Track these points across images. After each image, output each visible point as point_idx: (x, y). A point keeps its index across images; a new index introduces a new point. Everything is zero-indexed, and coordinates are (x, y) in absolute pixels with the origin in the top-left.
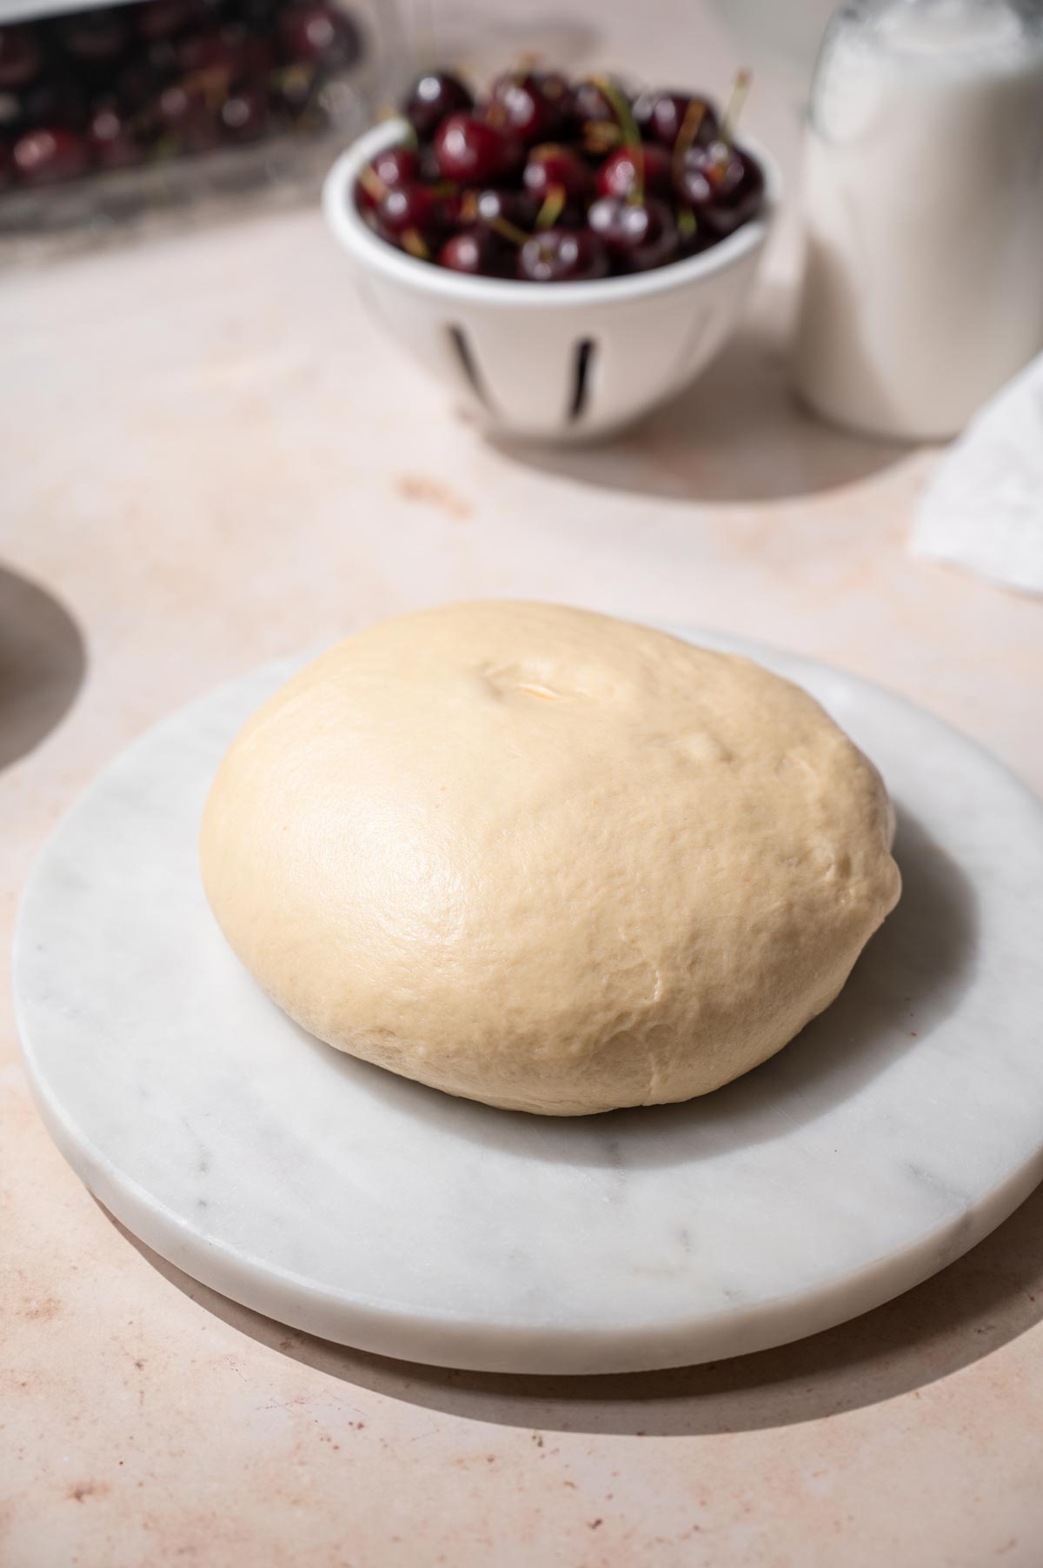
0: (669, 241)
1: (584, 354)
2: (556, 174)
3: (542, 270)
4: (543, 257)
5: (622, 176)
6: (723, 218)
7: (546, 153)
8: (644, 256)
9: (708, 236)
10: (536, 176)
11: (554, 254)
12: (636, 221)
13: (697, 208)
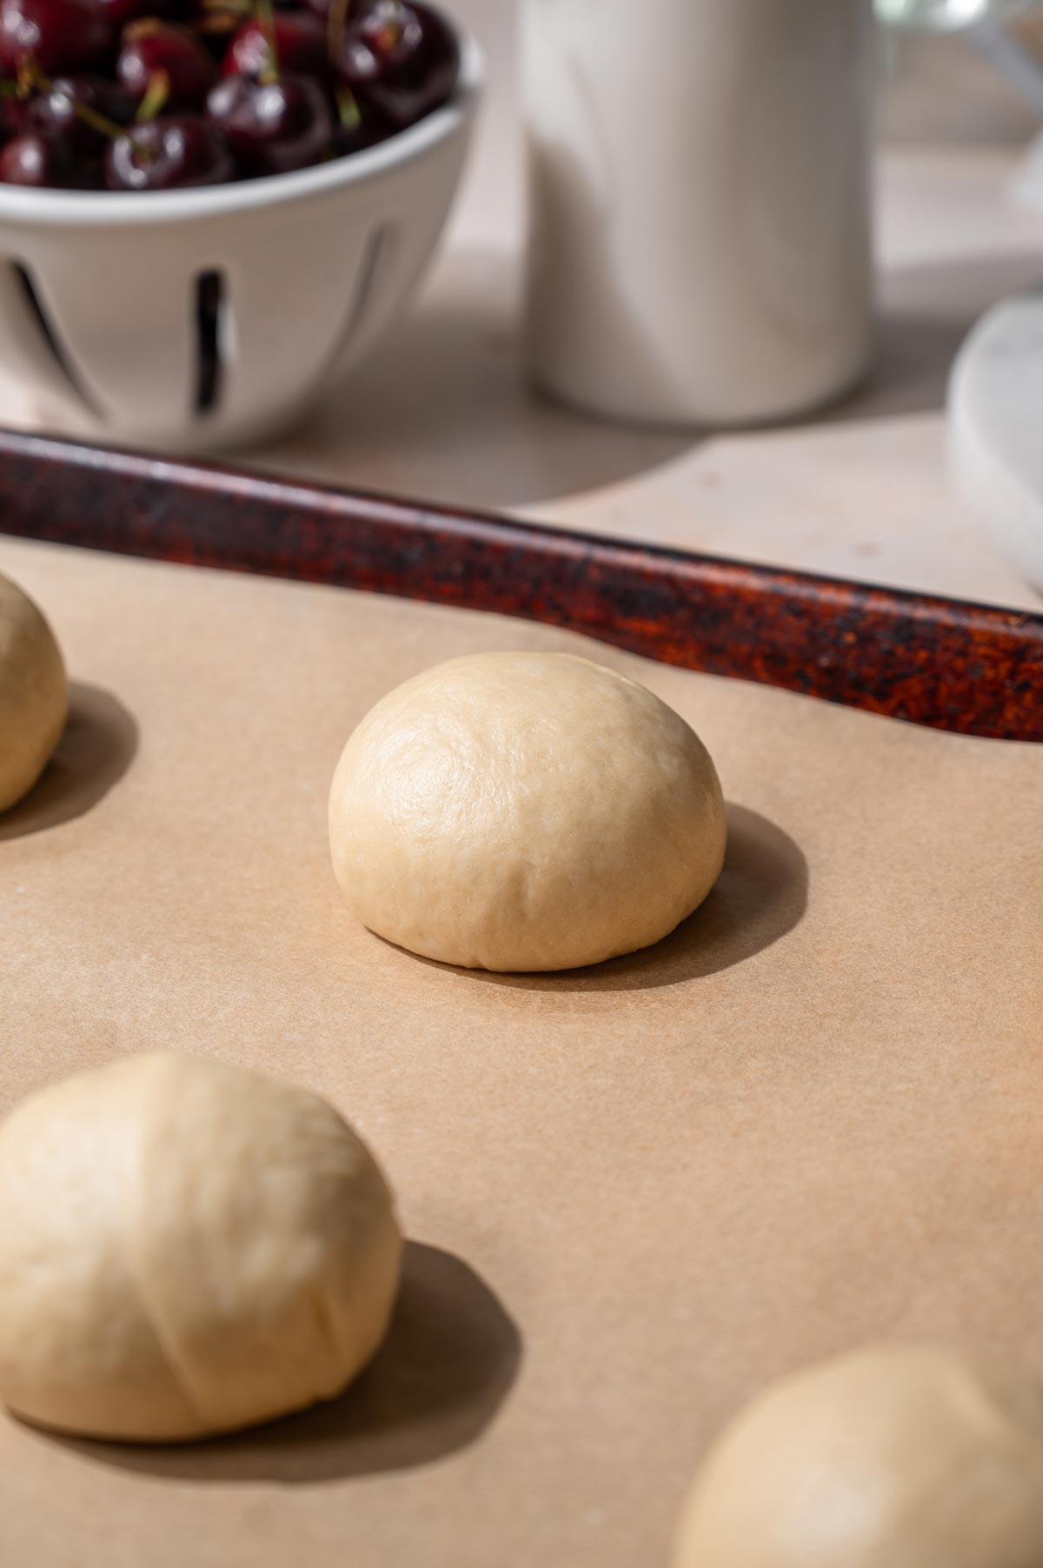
0: (320, 131)
1: (209, 290)
2: (156, 58)
3: (137, 176)
4: (135, 159)
5: (253, 55)
6: (403, 104)
7: (140, 30)
8: (282, 151)
9: (382, 127)
10: (132, 66)
11: (158, 151)
12: (270, 104)
13: (360, 89)
